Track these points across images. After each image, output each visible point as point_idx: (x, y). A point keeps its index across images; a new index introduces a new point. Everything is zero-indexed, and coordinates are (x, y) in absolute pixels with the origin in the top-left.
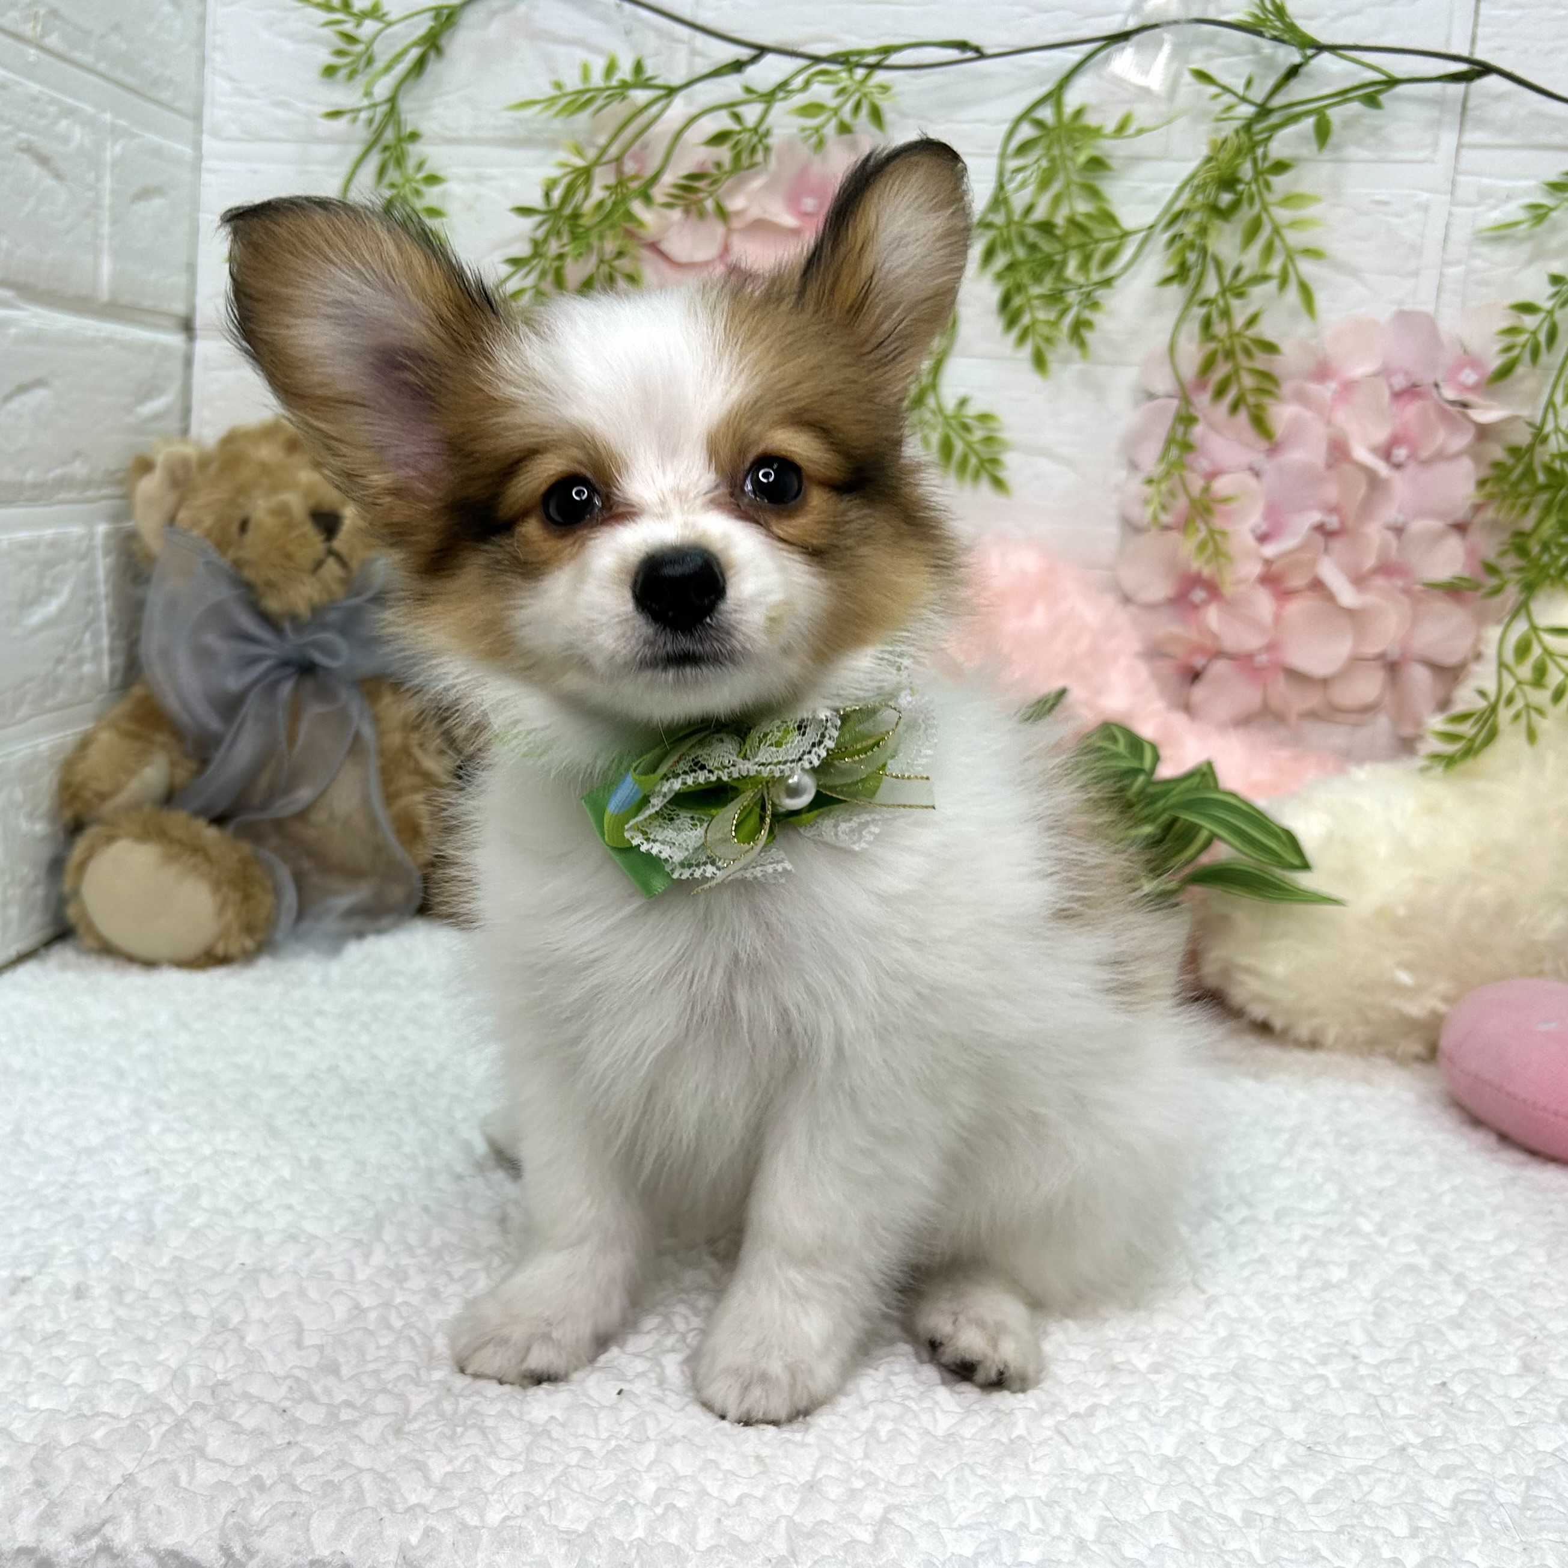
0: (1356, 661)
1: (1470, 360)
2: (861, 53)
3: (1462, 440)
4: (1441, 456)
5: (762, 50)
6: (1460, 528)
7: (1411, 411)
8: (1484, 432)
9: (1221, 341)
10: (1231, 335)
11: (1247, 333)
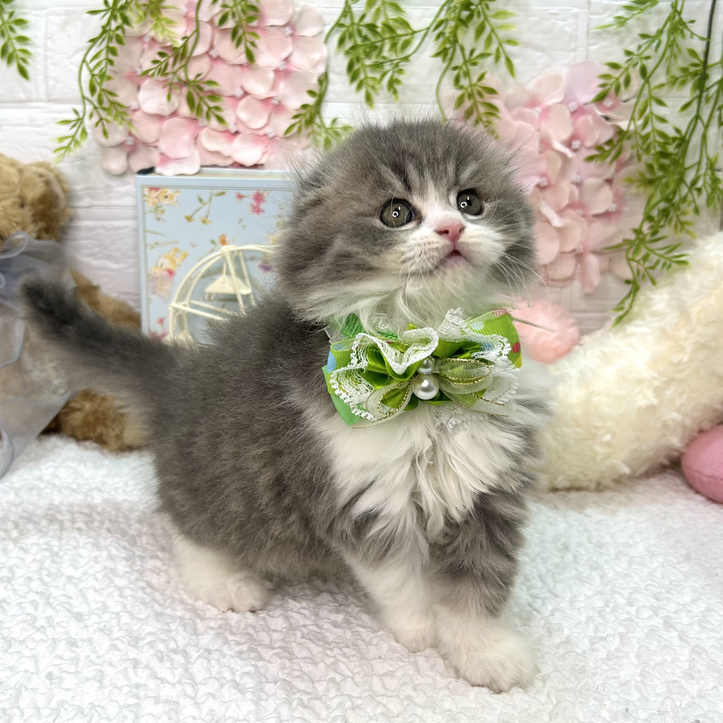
0: (562, 254)
6: (609, 182)
9: (466, 89)
10: (471, 85)
11: (479, 84)
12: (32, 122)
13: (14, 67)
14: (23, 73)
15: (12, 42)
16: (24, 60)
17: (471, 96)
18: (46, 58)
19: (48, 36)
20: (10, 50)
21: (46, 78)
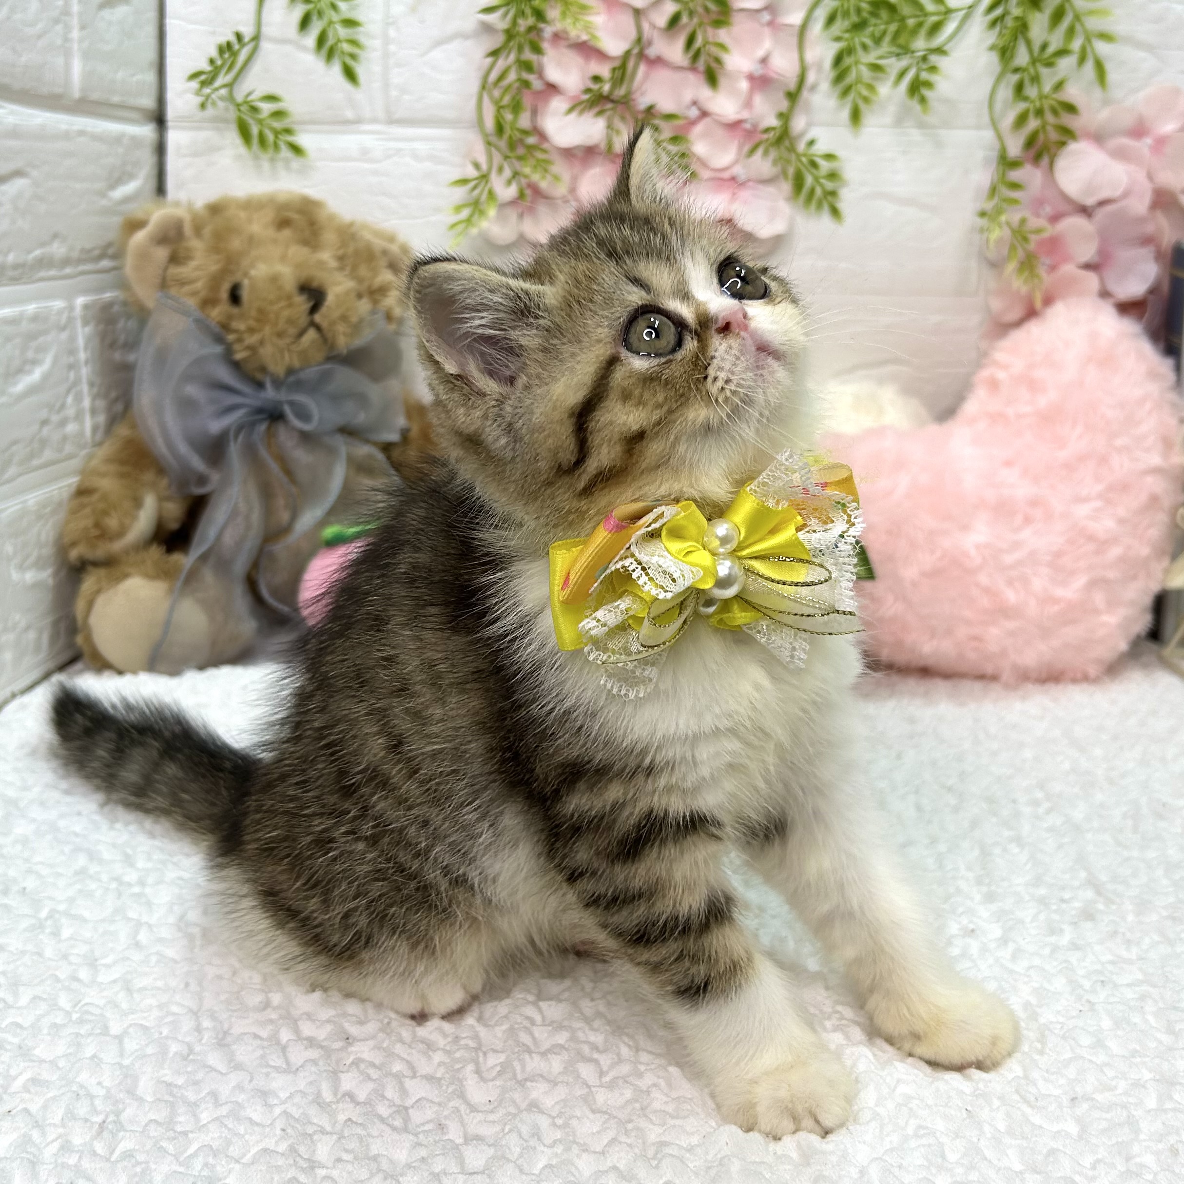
9: (1032, 102)
10: (1042, 97)
11: (1055, 96)
12: (365, 154)
13: (336, 69)
14: (350, 74)
15: (335, 29)
16: (353, 56)
17: (1039, 112)
18: (386, 55)
19: (391, 20)
20: (330, 42)
21: (386, 85)
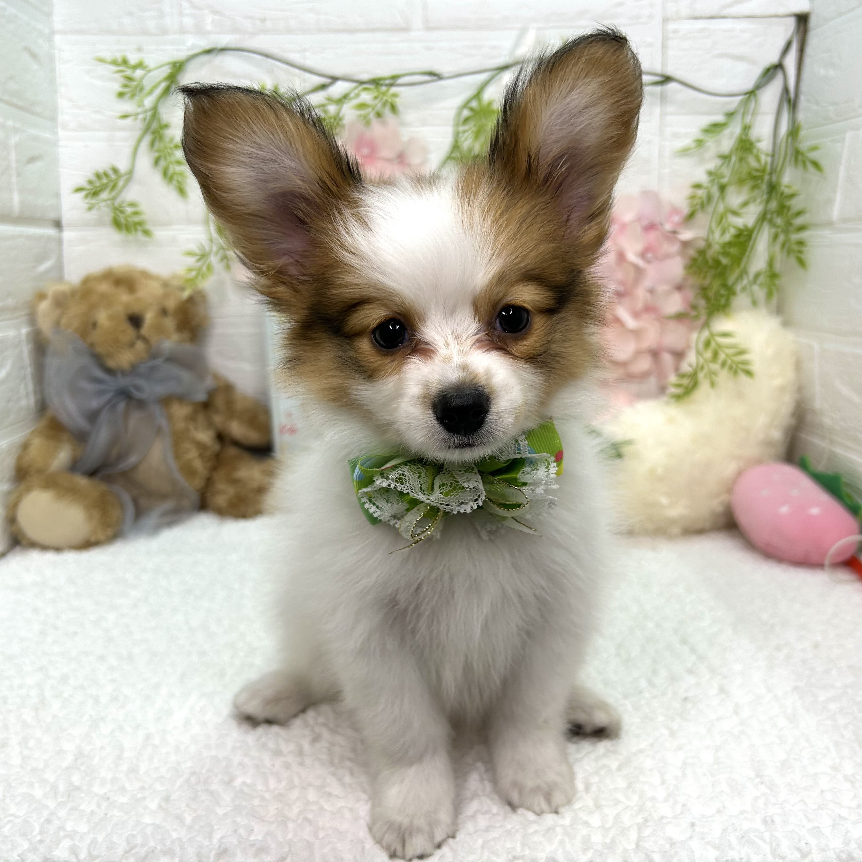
0: (638, 353)
1: (675, 211)
2: (384, 79)
3: (675, 248)
4: (667, 256)
5: (334, 79)
6: (679, 288)
7: (652, 236)
8: (685, 244)
